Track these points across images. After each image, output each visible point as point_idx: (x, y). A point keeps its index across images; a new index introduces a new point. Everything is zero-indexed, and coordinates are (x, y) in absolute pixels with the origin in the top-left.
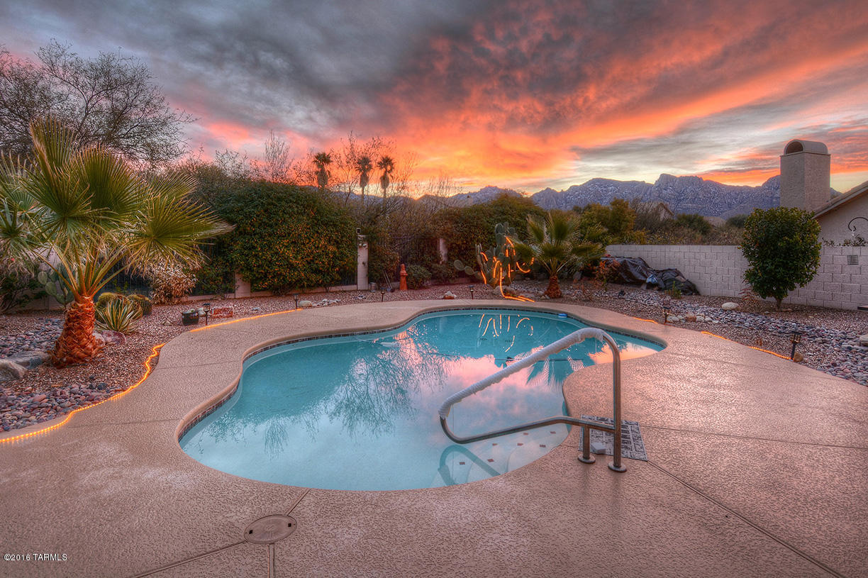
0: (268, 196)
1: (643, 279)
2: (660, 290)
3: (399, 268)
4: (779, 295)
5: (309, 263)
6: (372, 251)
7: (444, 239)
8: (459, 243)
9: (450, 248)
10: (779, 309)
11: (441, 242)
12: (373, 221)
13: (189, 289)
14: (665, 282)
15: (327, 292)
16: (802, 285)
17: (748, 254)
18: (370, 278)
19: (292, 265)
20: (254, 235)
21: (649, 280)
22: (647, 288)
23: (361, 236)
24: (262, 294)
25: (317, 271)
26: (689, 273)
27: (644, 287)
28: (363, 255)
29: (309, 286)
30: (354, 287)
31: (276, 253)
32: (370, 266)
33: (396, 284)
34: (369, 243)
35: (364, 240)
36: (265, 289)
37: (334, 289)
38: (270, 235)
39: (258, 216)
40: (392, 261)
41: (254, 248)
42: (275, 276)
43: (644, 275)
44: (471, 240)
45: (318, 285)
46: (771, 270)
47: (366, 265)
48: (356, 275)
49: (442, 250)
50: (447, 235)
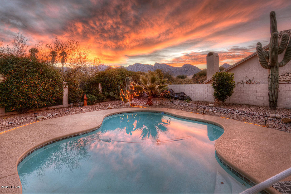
0: (16, 63)
2: (180, 100)
3: (84, 96)
4: (223, 100)
5: (39, 96)
6: (70, 89)
7: (101, 83)
8: (107, 85)
9: (103, 87)
10: (223, 105)
11: (100, 85)
12: (69, 76)
14: (181, 97)
15: (48, 109)
16: (230, 97)
18: (70, 102)
19: (30, 98)
20: (8, 83)
21: (175, 96)
22: (175, 99)
23: (65, 83)
24: (14, 113)
25: (44, 100)
26: (188, 94)
27: (173, 99)
28: (66, 91)
29: (39, 107)
30: (61, 106)
31: (21, 92)
32: (69, 96)
33: (82, 103)
34: (69, 86)
35: (67, 84)
36: (14, 111)
37: (51, 107)
38: (17, 83)
39: (10, 73)
40: (80, 93)
41: (7, 89)
42: (20, 104)
43: (173, 95)
44: (112, 84)
45: (44, 106)
47: (68, 95)
48: (63, 100)
49: (100, 88)
50: (102, 81)
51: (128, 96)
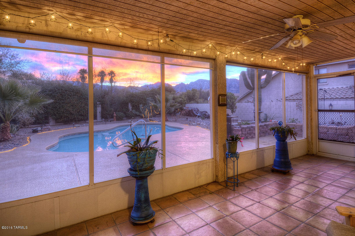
0: (62, 90)
1: (197, 114)
2: (202, 118)
3: (113, 114)
5: (78, 112)
6: (102, 108)
7: (131, 103)
8: (136, 104)
9: (133, 106)
11: (130, 104)
12: (103, 97)
13: (32, 122)
14: (202, 115)
15: (85, 122)
18: (102, 117)
19: (71, 113)
20: (57, 103)
22: (198, 117)
23: (98, 103)
24: (61, 124)
25: (81, 115)
27: (197, 117)
28: (99, 109)
29: (78, 121)
30: (96, 121)
31: (66, 109)
33: (112, 119)
34: (102, 105)
35: (100, 104)
36: (61, 122)
38: (63, 103)
39: (58, 96)
40: (110, 111)
41: (56, 107)
42: (65, 117)
45: (82, 120)
47: (101, 113)
48: (97, 116)
49: (130, 107)
50: (131, 102)
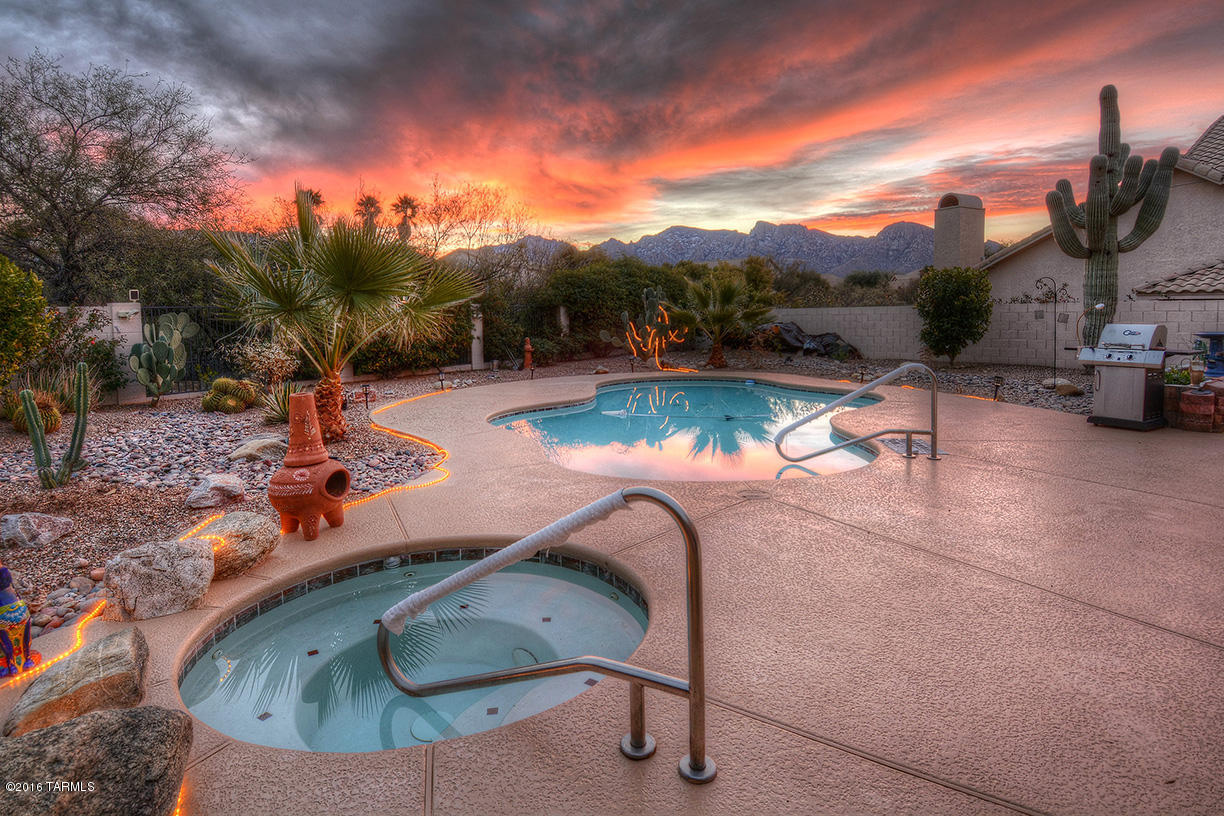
1: (799, 345)
2: (821, 355)
3: (523, 343)
4: (953, 353)
6: (486, 323)
7: (566, 306)
8: (585, 311)
9: (572, 318)
10: (951, 366)
11: (562, 311)
13: (290, 373)
14: (825, 347)
16: (974, 342)
17: (924, 313)
18: (487, 357)
21: (806, 346)
22: (804, 355)
23: (475, 307)
26: (848, 337)
27: (800, 353)
28: (478, 330)
30: (467, 367)
32: (487, 340)
33: (519, 361)
34: (484, 312)
35: (478, 309)
36: (374, 372)
37: (448, 369)
40: (514, 334)
43: (800, 341)
44: (599, 308)
45: (434, 365)
46: (947, 329)
47: (481, 338)
48: (471, 352)
49: (563, 320)
50: (569, 302)
51: (652, 342)
